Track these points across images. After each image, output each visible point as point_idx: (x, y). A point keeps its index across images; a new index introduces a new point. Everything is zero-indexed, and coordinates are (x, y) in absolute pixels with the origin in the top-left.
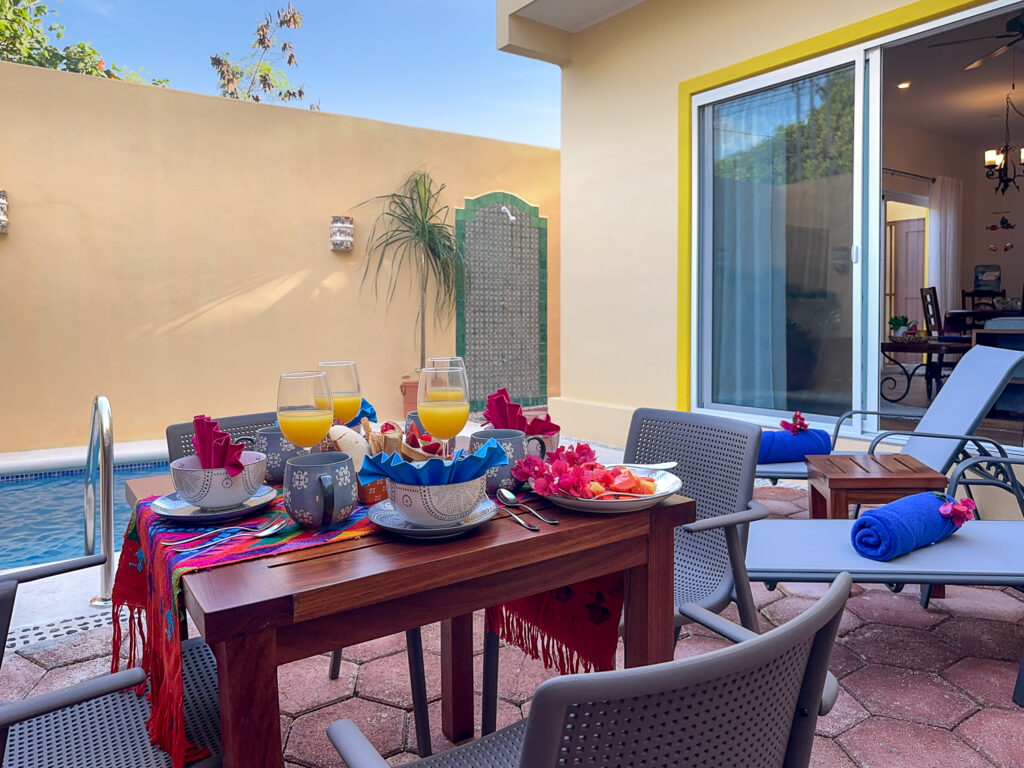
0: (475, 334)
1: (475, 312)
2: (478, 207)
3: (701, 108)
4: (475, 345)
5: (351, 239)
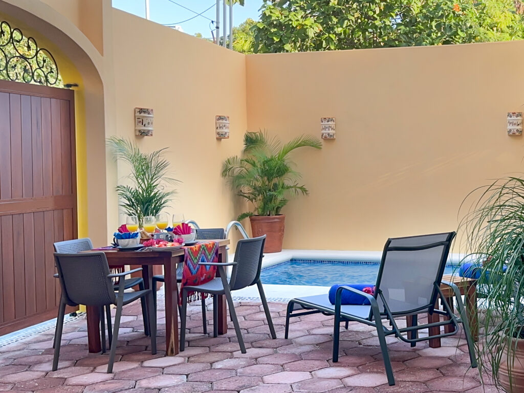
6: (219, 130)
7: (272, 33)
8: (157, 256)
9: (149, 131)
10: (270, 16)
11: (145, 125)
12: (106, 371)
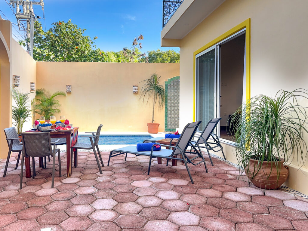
0: (170, 112)
1: (170, 107)
2: (171, 80)
3: (197, 58)
4: (170, 115)
5: (137, 90)
6: (31, 88)
7: (36, 57)
8: (64, 134)
9: (18, 85)
10: (36, 51)
11: (17, 82)
12: (51, 187)
